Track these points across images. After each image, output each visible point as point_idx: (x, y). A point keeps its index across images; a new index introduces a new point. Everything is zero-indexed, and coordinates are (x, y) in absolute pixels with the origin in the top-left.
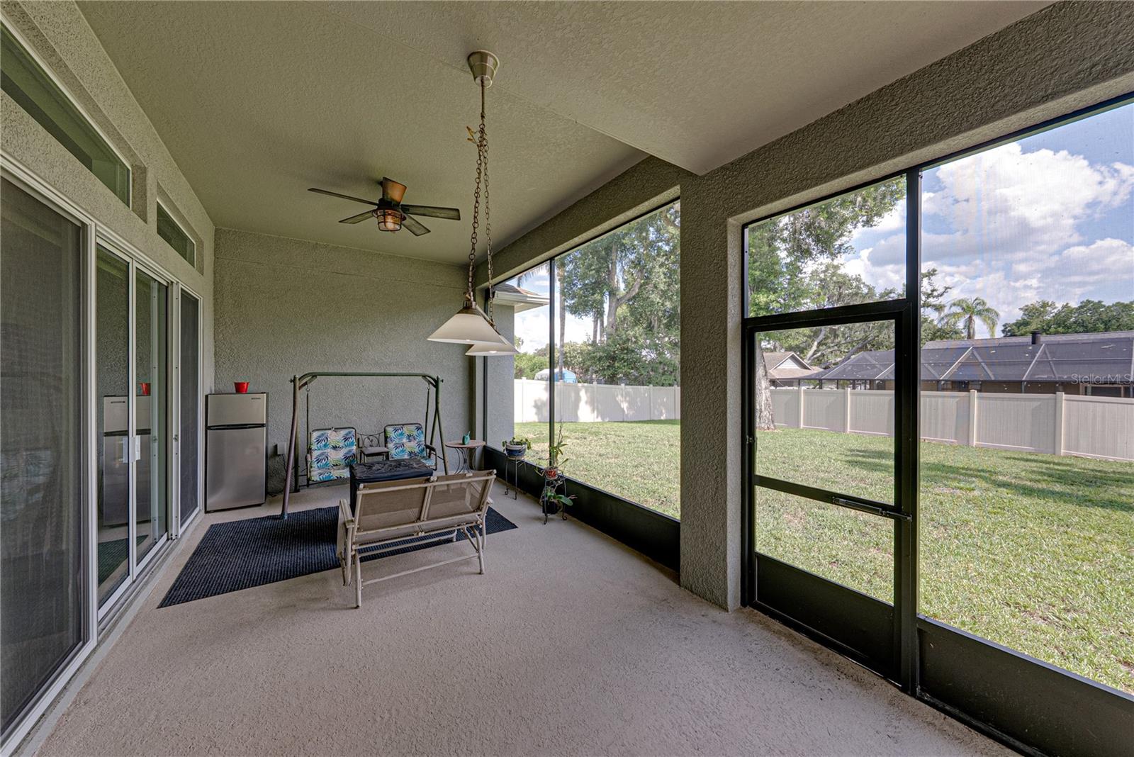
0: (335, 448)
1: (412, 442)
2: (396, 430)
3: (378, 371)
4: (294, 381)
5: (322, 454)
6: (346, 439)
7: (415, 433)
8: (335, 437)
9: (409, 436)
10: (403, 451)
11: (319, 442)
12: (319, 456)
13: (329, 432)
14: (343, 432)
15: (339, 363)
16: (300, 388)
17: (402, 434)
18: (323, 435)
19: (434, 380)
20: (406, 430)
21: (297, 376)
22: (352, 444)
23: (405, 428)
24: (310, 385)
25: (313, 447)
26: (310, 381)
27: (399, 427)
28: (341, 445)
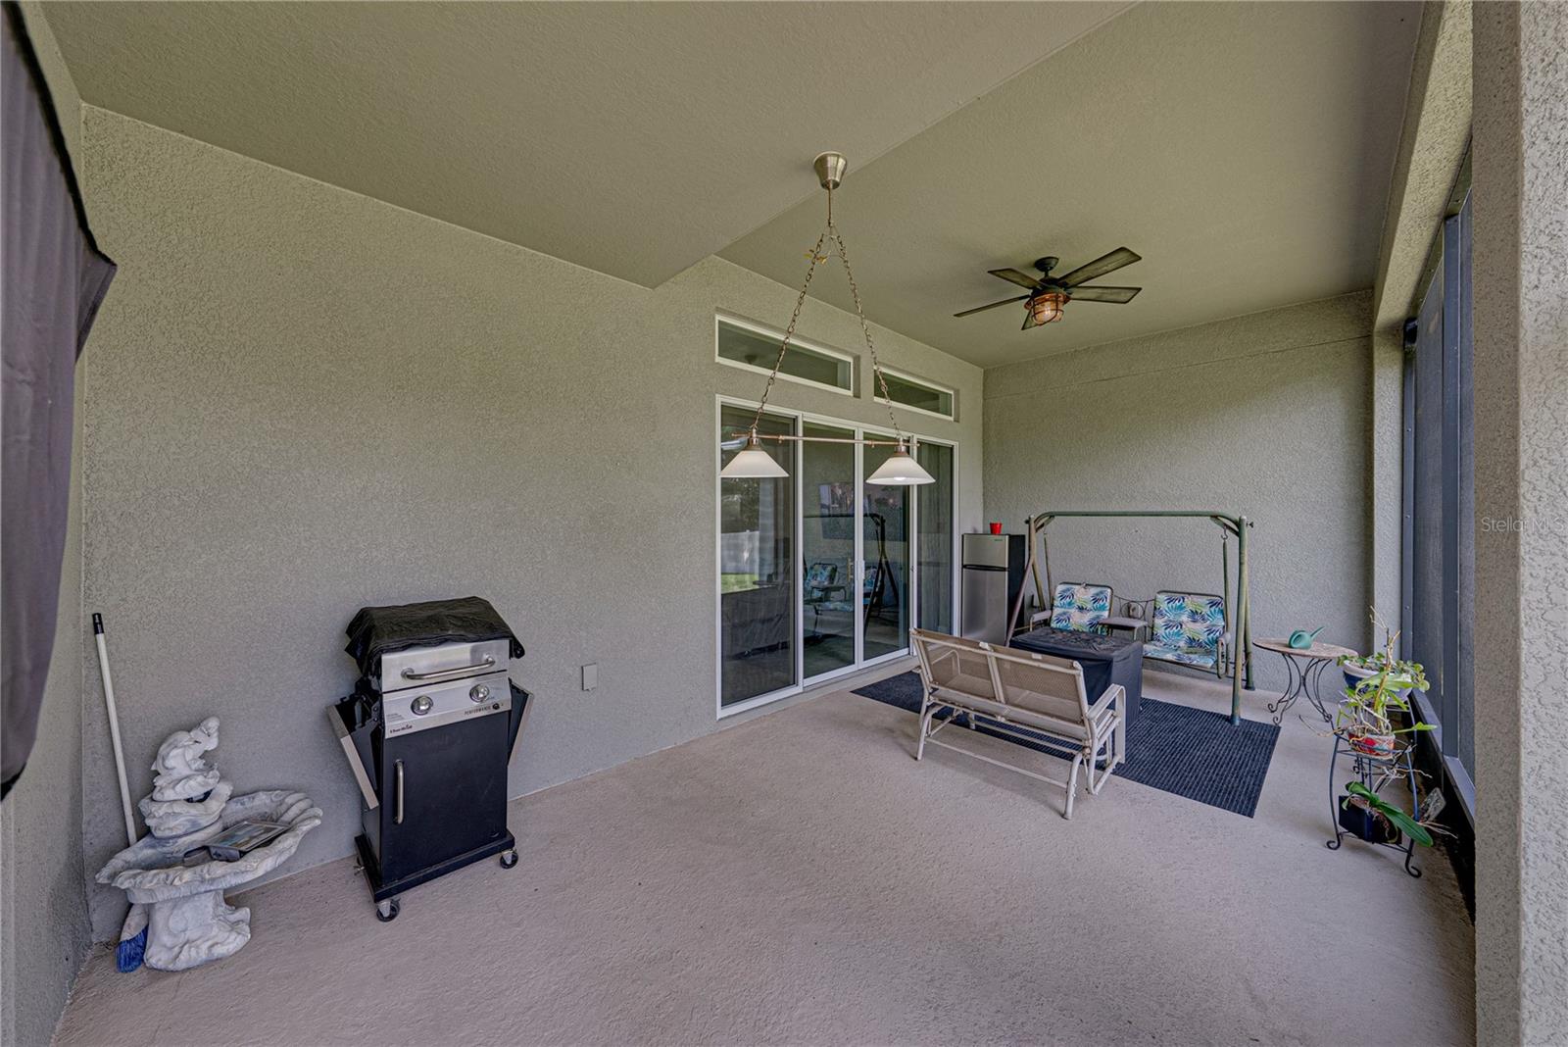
0: (1081, 609)
1: (1199, 624)
2: (1170, 600)
3: (1159, 509)
4: (1027, 522)
5: (1065, 613)
6: (1095, 600)
7: (1206, 610)
8: (1084, 596)
9: (1194, 613)
10: (1178, 634)
11: (1063, 597)
12: (1061, 615)
13: (1077, 587)
14: (1093, 591)
15: (1104, 500)
16: (1037, 530)
17: (1181, 608)
18: (1068, 590)
19: (1235, 523)
20: (1190, 603)
21: (1032, 516)
22: (1102, 608)
23: (1188, 600)
24: (1047, 528)
25: (1056, 603)
26: (1048, 522)
27: (1176, 595)
28: (1089, 606)
